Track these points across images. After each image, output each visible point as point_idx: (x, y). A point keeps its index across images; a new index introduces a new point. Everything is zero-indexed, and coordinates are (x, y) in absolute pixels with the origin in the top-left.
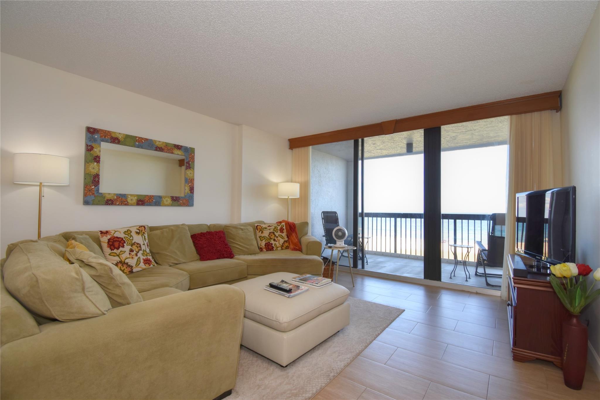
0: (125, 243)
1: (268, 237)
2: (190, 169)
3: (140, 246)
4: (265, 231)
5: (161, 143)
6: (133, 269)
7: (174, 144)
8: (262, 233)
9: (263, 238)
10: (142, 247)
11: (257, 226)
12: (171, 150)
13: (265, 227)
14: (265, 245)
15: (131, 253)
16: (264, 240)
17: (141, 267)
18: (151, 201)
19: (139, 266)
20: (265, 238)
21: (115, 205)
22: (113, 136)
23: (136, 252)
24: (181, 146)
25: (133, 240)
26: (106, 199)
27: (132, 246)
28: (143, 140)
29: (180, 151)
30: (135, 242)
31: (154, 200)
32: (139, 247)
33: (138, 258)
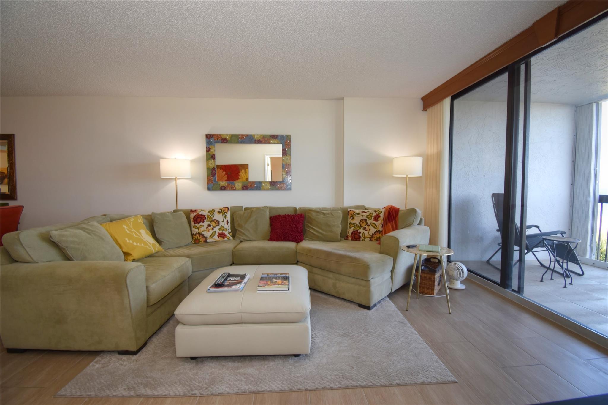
0: (206, 219)
1: (358, 224)
2: (287, 155)
3: (219, 223)
4: (356, 217)
5: (259, 136)
6: (207, 240)
7: (270, 135)
8: (352, 219)
9: (353, 225)
10: (220, 224)
11: (349, 211)
12: (268, 140)
13: (358, 213)
14: (352, 234)
15: (208, 227)
16: (353, 228)
17: (214, 239)
18: (253, 186)
19: (214, 237)
20: (355, 225)
21: (227, 190)
22: (223, 137)
23: (213, 227)
24: (277, 135)
25: (213, 217)
26: (220, 186)
27: (211, 222)
28: (244, 136)
29: (276, 140)
30: (215, 219)
31: (255, 186)
32: (217, 223)
33: (214, 232)
